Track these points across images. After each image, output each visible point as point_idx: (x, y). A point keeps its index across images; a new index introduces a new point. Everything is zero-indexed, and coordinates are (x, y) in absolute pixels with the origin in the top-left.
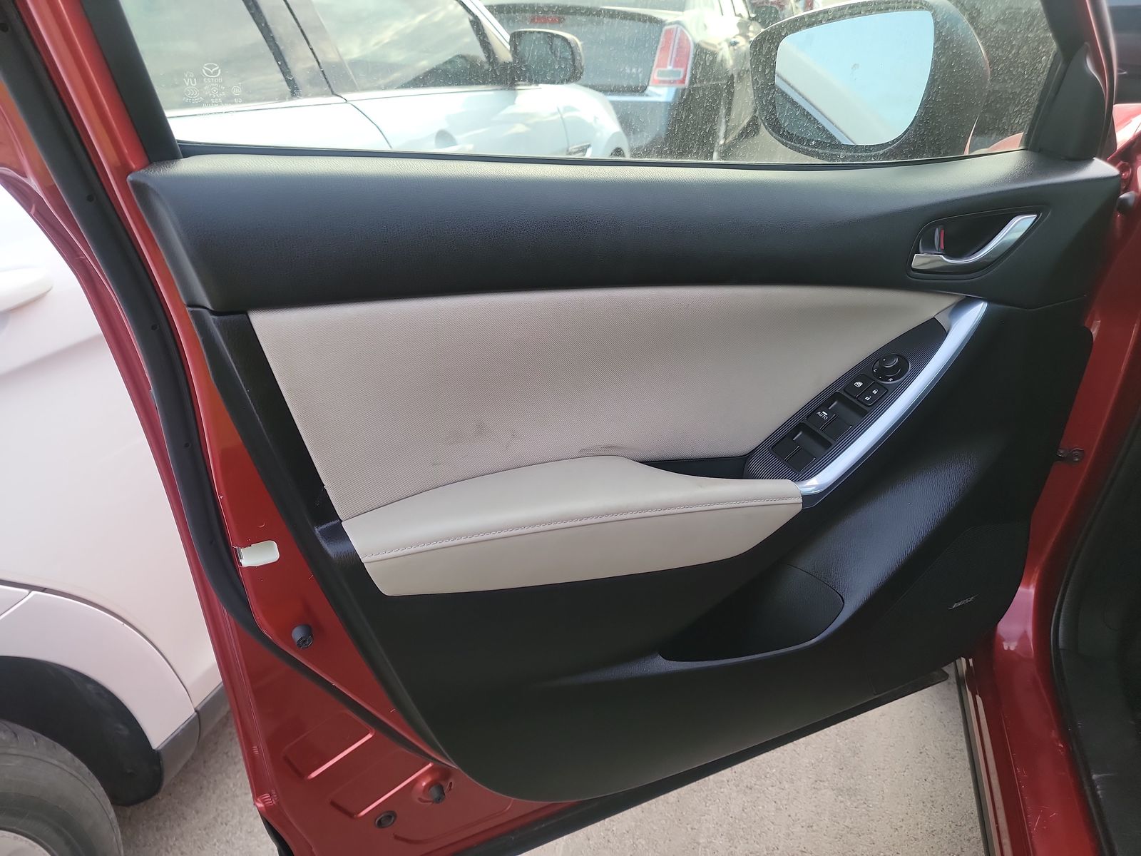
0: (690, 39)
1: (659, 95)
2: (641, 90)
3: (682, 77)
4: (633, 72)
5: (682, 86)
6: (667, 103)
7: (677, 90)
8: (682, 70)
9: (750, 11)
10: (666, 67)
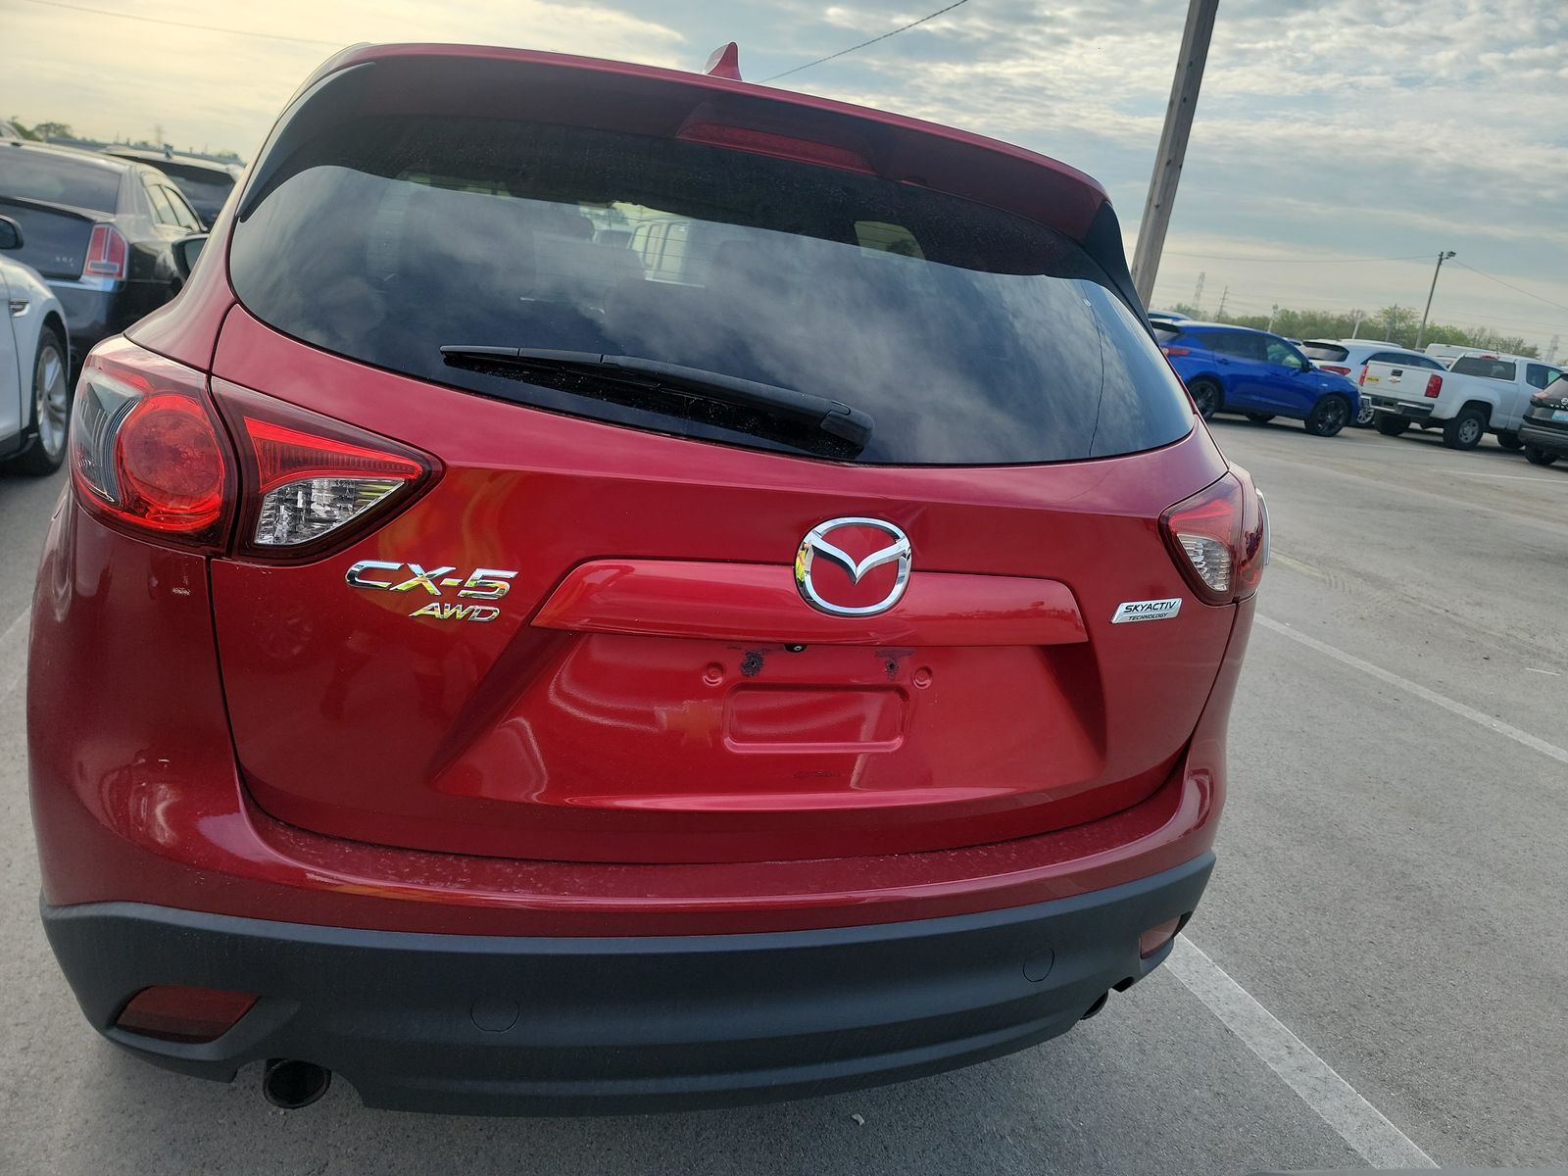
0: (123, 239)
1: (95, 285)
2: (75, 278)
3: (118, 270)
4: (67, 262)
5: (119, 279)
6: (103, 292)
7: (116, 282)
8: (118, 265)
9: (201, 224)
10: (99, 259)
